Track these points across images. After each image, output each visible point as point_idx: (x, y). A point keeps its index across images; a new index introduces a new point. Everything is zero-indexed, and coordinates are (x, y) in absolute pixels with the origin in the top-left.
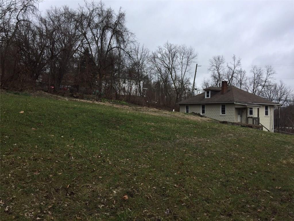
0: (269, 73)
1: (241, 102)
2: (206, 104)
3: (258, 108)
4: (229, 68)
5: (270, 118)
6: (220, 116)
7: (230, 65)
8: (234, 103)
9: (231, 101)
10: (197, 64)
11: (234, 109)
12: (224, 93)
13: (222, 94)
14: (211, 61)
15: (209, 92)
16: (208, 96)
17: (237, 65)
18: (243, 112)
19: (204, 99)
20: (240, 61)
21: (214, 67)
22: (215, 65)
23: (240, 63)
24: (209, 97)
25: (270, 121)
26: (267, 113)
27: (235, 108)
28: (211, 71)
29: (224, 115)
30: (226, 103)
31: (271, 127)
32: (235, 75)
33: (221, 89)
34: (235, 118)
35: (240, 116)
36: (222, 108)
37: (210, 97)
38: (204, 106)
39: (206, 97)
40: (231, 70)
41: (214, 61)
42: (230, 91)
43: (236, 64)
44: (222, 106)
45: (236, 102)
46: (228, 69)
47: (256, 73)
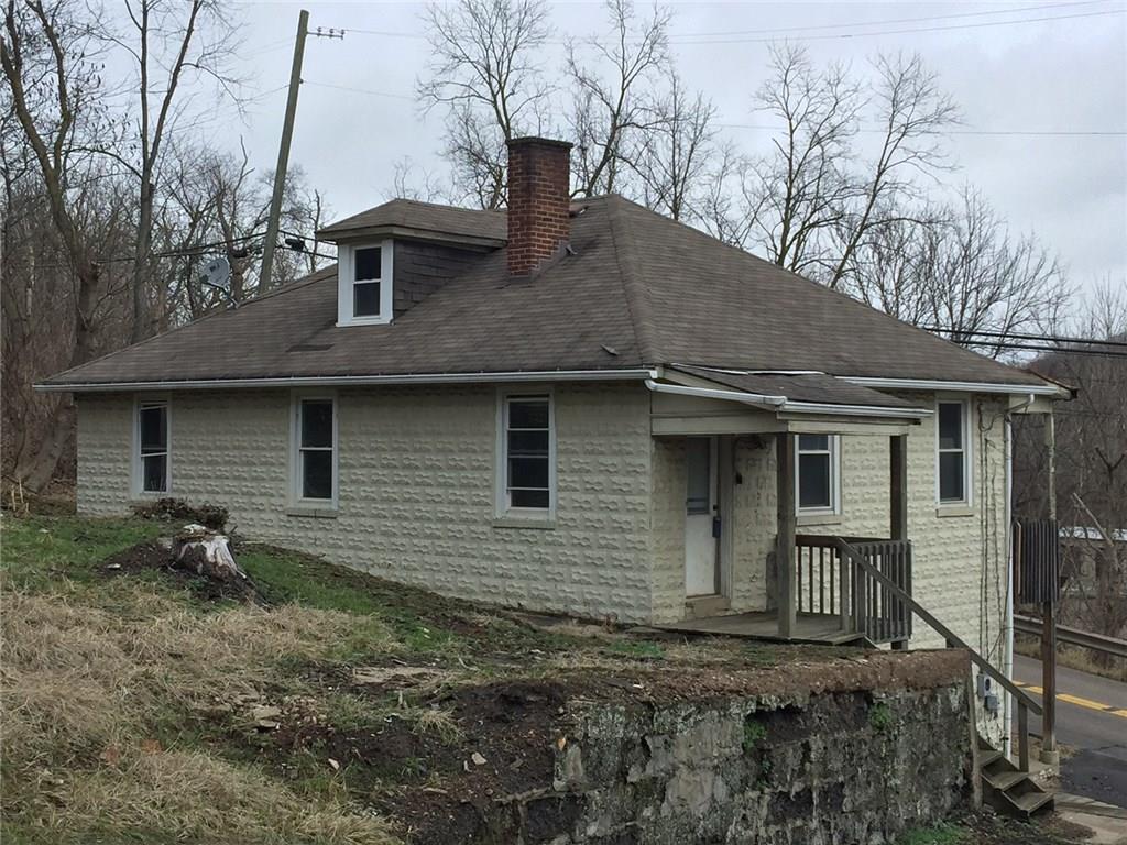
0: (901, 119)
1: (719, 374)
2: (346, 392)
3: (896, 430)
4: (582, 81)
5: (984, 526)
6: (497, 526)
7: (587, 62)
8: (639, 384)
9: (613, 360)
10: (304, 15)
11: (643, 456)
12: (536, 269)
13: (520, 275)
14: (442, 22)
15: (376, 254)
16: (367, 301)
17: (647, 59)
18: (739, 480)
19: (320, 340)
20: (666, 31)
21: (467, 72)
22: (475, 52)
23: (664, 45)
24: (377, 312)
25: (985, 555)
26: (952, 485)
27: (661, 441)
28: (444, 108)
29: (533, 515)
30: (561, 386)
31: (994, 619)
32: (630, 142)
33: (500, 230)
34: (653, 560)
35: (709, 528)
36: (513, 438)
37: (386, 315)
38: (328, 409)
39: (347, 317)
40: (596, 100)
41: (462, 20)
42: (600, 252)
43: (633, 53)
44: (519, 416)
45: (666, 367)
46: (576, 88)
47: (801, 111)
